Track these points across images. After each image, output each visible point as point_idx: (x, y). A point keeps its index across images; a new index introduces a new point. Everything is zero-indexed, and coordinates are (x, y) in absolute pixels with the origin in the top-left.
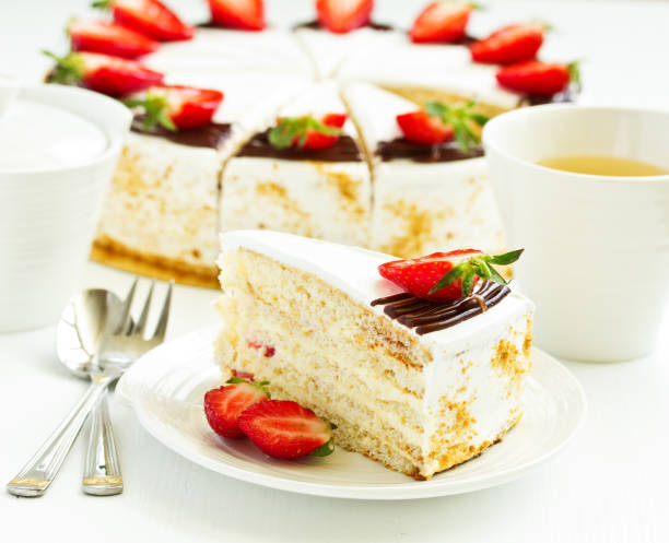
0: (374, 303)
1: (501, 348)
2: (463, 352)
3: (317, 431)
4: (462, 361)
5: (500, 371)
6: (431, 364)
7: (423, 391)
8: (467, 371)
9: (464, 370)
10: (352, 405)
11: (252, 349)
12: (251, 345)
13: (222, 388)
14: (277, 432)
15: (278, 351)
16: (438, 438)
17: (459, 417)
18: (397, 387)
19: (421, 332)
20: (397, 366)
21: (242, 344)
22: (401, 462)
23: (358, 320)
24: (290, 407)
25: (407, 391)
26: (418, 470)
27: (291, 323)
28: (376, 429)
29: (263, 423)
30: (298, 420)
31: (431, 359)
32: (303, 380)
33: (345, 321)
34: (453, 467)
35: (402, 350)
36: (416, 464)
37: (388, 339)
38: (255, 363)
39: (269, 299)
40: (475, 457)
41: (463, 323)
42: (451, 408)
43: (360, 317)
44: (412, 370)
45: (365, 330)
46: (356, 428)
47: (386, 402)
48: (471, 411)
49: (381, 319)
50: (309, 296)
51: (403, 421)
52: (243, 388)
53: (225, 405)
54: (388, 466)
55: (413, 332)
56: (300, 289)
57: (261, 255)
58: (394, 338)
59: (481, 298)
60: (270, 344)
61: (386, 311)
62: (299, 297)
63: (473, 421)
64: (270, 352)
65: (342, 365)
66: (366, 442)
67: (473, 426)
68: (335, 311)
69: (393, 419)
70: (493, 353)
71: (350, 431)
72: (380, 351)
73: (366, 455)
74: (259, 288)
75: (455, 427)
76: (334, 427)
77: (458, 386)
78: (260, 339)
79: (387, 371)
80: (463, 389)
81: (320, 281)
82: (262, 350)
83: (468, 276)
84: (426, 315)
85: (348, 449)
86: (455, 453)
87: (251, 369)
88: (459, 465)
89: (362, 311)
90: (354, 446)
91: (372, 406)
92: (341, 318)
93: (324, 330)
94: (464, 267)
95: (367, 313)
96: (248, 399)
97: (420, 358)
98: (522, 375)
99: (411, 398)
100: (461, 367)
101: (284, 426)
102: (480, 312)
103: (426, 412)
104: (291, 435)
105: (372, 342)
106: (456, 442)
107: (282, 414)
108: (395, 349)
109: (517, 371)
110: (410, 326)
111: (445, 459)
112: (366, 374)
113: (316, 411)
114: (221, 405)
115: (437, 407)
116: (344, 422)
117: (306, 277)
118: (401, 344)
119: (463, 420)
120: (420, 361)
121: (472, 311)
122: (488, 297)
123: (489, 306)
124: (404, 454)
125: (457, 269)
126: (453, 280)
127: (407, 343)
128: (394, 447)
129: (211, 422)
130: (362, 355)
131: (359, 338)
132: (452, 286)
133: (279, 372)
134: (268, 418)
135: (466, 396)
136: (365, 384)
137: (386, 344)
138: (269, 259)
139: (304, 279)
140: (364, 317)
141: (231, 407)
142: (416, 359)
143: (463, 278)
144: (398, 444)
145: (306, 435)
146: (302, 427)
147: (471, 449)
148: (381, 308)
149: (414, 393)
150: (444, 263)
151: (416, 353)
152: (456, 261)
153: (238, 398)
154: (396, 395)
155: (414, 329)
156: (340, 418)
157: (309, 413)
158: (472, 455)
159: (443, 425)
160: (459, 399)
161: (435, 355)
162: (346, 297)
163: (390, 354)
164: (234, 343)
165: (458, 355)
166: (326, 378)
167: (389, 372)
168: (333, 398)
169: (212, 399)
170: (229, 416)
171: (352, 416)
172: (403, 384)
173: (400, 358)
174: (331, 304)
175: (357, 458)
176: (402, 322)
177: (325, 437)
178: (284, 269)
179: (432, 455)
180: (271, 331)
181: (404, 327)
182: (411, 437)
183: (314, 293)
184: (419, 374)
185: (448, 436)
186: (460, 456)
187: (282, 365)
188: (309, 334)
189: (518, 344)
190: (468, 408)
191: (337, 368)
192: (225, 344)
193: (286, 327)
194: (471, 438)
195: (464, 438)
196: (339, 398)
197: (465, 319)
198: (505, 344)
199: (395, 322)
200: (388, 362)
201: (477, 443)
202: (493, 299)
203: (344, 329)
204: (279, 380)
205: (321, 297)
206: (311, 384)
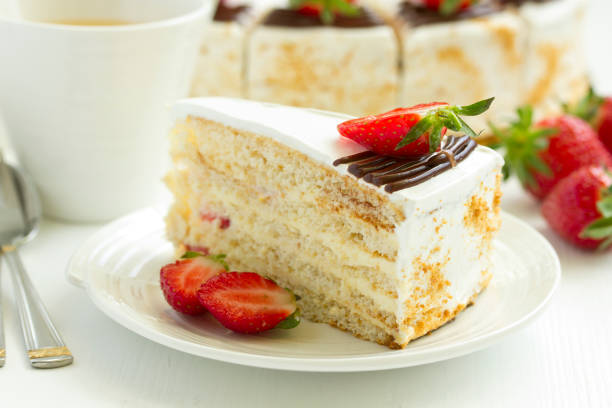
0: (337, 163)
1: (473, 204)
2: (436, 210)
3: (280, 302)
4: (435, 219)
5: (472, 229)
6: (403, 224)
7: (396, 253)
8: (441, 231)
9: (437, 229)
10: (316, 273)
11: (206, 223)
12: (204, 217)
13: (178, 263)
14: (240, 305)
15: (235, 222)
16: (413, 303)
17: (433, 280)
18: (366, 250)
19: (390, 190)
20: (365, 228)
21: (194, 219)
22: (374, 330)
23: (319, 182)
24: (251, 278)
25: (377, 254)
26: (392, 338)
27: (247, 192)
28: (343, 297)
29: (228, 295)
30: (259, 291)
31: (404, 218)
32: (263, 249)
33: (305, 185)
34: (428, 334)
35: (371, 211)
36: (389, 331)
37: (354, 200)
38: (210, 236)
39: (222, 168)
40: (449, 322)
41: (433, 179)
42: (425, 270)
43: (322, 178)
44: (383, 231)
45: (328, 192)
46: (322, 297)
47: (355, 268)
48: (447, 273)
49: (346, 178)
50: (265, 160)
51: (374, 286)
52: (199, 262)
53: (182, 279)
54: (359, 336)
55: (381, 190)
56: (255, 154)
57: (211, 122)
58: (361, 197)
59: (450, 152)
60: (226, 215)
61: (350, 170)
62: (253, 162)
63: (448, 283)
64: (225, 223)
65: (304, 232)
66: (333, 312)
67: (448, 289)
68: (293, 175)
69: (362, 285)
70: (465, 210)
71: (316, 301)
72: (346, 213)
73: (334, 325)
74: (211, 157)
75: (430, 291)
76: (298, 298)
77: (431, 247)
78: (214, 210)
79: (354, 235)
80: (437, 249)
81: (276, 144)
82: (216, 223)
83: (436, 128)
84: (394, 172)
85: (314, 320)
86: (430, 318)
87: (207, 242)
88: (434, 330)
89: (324, 172)
90: (321, 317)
91: (338, 273)
92: (301, 182)
93: (283, 196)
94: (432, 119)
95: (329, 173)
96: (207, 271)
97: (391, 218)
98: (493, 233)
99: (383, 263)
100: (436, 224)
101: (246, 298)
102: (450, 167)
103: (399, 276)
104: (254, 308)
105: (336, 204)
106: (432, 306)
107: (243, 286)
108: (362, 210)
109: (488, 229)
110: (378, 184)
111: (420, 325)
112: (331, 239)
113: (278, 282)
114: (178, 279)
115: (411, 270)
116: (308, 291)
117: (261, 141)
118: (369, 205)
119: (437, 283)
120: (391, 220)
121: (441, 166)
122: (456, 152)
123: (458, 161)
124: (376, 322)
125: (425, 121)
126: (420, 134)
127: (375, 203)
128: (365, 315)
129: (169, 298)
130: (326, 219)
131: (322, 201)
132: (420, 140)
133: (235, 244)
134: (229, 291)
135: (439, 257)
136: (330, 250)
137: (352, 206)
138: (220, 125)
139: (258, 144)
140: (326, 179)
141: (189, 281)
142: (386, 218)
143: (430, 131)
144: (369, 312)
145: (271, 307)
146: (265, 299)
147: (446, 313)
148: (345, 167)
149: (386, 256)
150: (411, 116)
151: (387, 213)
152: (423, 114)
153: (195, 272)
154: (364, 259)
155: (383, 186)
156: (304, 288)
157: (271, 283)
158: (447, 319)
159: (418, 289)
160: (433, 261)
161: (407, 212)
162: (306, 158)
163: (357, 216)
164: (186, 217)
165: (431, 213)
166: (287, 247)
167: (357, 236)
168: (295, 267)
169: (168, 275)
170: (188, 291)
171: (317, 285)
172: (373, 247)
173: (368, 219)
174: (289, 168)
175: (324, 329)
176: (370, 181)
177: (290, 308)
178: (236, 133)
179: (407, 321)
180: (225, 199)
181: (371, 186)
182: (383, 303)
183: (270, 157)
184: (390, 235)
185: (423, 301)
186: (435, 321)
187: (239, 236)
188: (266, 201)
189: (489, 200)
190: (442, 270)
191: (298, 235)
192: (177, 218)
193: (240, 195)
194: (445, 301)
195: (437, 303)
196: (302, 267)
197: (435, 174)
198: (477, 201)
199: (361, 181)
200: (355, 225)
201: (451, 307)
202: (462, 153)
203: (305, 193)
204: (236, 253)
205: (278, 161)
206: (271, 254)
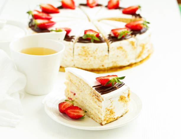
1: (121, 97)
3: (82, 113)
4: (111, 101)
5: (121, 102)
7: (102, 107)
8: (112, 103)
9: (111, 102)
10: (89, 107)
11: (71, 93)
12: (71, 92)
13: (63, 103)
14: (73, 113)
15: (76, 94)
16: (106, 117)
17: (110, 112)
18: (97, 105)
19: (102, 94)
20: (97, 101)
22: (98, 121)
24: (77, 108)
25: (99, 106)
26: (101, 123)
27: (78, 89)
28: (94, 113)
29: (70, 111)
30: (77, 111)
31: (103, 100)
32: (81, 101)
33: (88, 90)
35: (98, 98)
36: (101, 122)
37: (95, 95)
38: (72, 96)
39: (74, 83)
40: (116, 120)
41: (112, 92)
42: (108, 110)
44: (100, 102)
45: (91, 92)
46: (90, 113)
47: (96, 108)
48: (114, 110)
49: (94, 90)
50: (81, 84)
51: (99, 113)
52: (68, 103)
53: (63, 106)
54: (96, 121)
55: (100, 94)
56: (80, 82)
57: (72, 74)
58: (97, 95)
59: (117, 86)
60: (75, 93)
61: (95, 89)
62: (79, 84)
63: (114, 113)
64: (75, 94)
65: (87, 99)
66: (92, 116)
69: (97, 112)
70: (119, 98)
71: (89, 113)
72: (94, 97)
73: (92, 118)
74: (72, 81)
75: (110, 114)
76: (86, 112)
78: (73, 91)
80: (111, 106)
81: (83, 81)
82: (73, 94)
84: (104, 90)
85: (89, 117)
86: (110, 119)
87: (71, 97)
88: (111, 122)
90: (90, 116)
91: (93, 108)
93: (84, 91)
94: (112, 80)
95: (91, 89)
96: (69, 104)
98: (127, 102)
99: (100, 108)
101: (75, 112)
102: (116, 89)
103: (102, 111)
104: (76, 114)
105: (93, 95)
106: (110, 117)
107: (74, 109)
108: (97, 97)
109: (126, 101)
110: (100, 93)
111: (108, 121)
112: (91, 101)
113: (82, 108)
114: (62, 107)
115: (105, 110)
116: (88, 111)
117: (80, 79)
119: (112, 112)
120: (101, 100)
121: (114, 89)
123: (119, 88)
124: (99, 119)
125: (110, 80)
126: (110, 83)
127: (99, 96)
128: (97, 118)
129: (59, 110)
130: (91, 97)
131: (90, 94)
132: (110, 84)
133: (76, 99)
134: (71, 110)
135: (112, 108)
136: (91, 104)
137: (95, 96)
138: (74, 75)
141: (64, 107)
143: (112, 82)
144: (98, 117)
145: (79, 114)
146: (78, 112)
147: (114, 118)
148: (94, 88)
150: (107, 79)
151: (100, 98)
152: (111, 78)
153: (66, 105)
154: (97, 107)
157: (80, 109)
158: (115, 120)
159: (107, 114)
160: (110, 108)
162: (88, 85)
164: (68, 91)
165: (110, 99)
166: (85, 102)
168: (86, 106)
169: (60, 105)
170: (63, 109)
171: (90, 110)
174: (85, 86)
175: (90, 119)
176: (98, 92)
177: (83, 115)
178: (76, 77)
179: (104, 120)
180: (75, 91)
181: (98, 93)
182: (100, 116)
185: (108, 116)
186: (111, 120)
187: (77, 97)
188: (81, 91)
189: (126, 96)
190: (113, 110)
191: (86, 99)
193: (77, 89)
194: (114, 116)
195: (112, 116)
196: (87, 106)
197: (112, 91)
199: (97, 91)
201: (116, 117)
202: (120, 86)
203: (87, 92)
205: (83, 84)
206: (82, 102)
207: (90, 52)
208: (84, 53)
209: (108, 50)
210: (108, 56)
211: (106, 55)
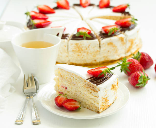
0: (87, 79)
2: (106, 88)
4: (105, 90)
5: (113, 90)
6: (100, 91)
7: (98, 96)
8: (107, 92)
9: (106, 91)
10: (84, 99)
11: (62, 88)
12: (62, 87)
13: (58, 97)
14: (70, 106)
15: (68, 88)
16: (102, 105)
17: (106, 100)
18: (93, 95)
19: (97, 85)
20: (93, 92)
21: (60, 87)
22: (95, 110)
23: (84, 83)
24: (72, 100)
25: (95, 96)
28: (89, 103)
30: (73, 103)
32: (74, 94)
33: (81, 83)
34: (105, 110)
36: (98, 110)
37: (90, 86)
38: (63, 90)
39: (65, 78)
41: (105, 82)
42: (104, 99)
43: (84, 82)
44: (96, 92)
45: (86, 85)
46: (85, 103)
47: (91, 98)
50: (74, 78)
51: (95, 102)
52: (62, 96)
53: (59, 100)
54: (92, 110)
55: (95, 85)
56: (71, 76)
57: (63, 70)
58: (92, 86)
59: (108, 76)
60: (66, 87)
61: (90, 81)
62: (71, 78)
63: (108, 100)
64: (66, 88)
65: (81, 91)
66: (87, 106)
67: (108, 102)
68: (79, 81)
69: (93, 102)
70: (111, 87)
71: (84, 104)
72: (89, 89)
73: (87, 108)
74: (63, 76)
75: (105, 102)
76: (80, 103)
78: (64, 86)
79: (91, 92)
80: (106, 95)
81: (76, 75)
82: (65, 88)
83: (105, 73)
84: (98, 81)
85: (84, 107)
89: (85, 81)
91: (88, 99)
92: (81, 82)
93: (77, 84)
94: (104, 71)
95: (86, 81)
96: (63, 98)
97: (97, 90)
99: (96, 98)
100: (105, 91)
101: (71, 104)
102: (108, 79)
103: (99, 100)
104: (73, 106)
105: (87, 87)
106: (105, 105)
107: (70, 102)
108: (92, 88)
109: (116, 89)
111: (103, 108)
112: (86, 93)
114: (58, 101)
115: (101, 99)
116: (83, 102)
117: (73, 74)
118: (93, 87)
119: (106, 101)
120: (97, 91)
121: (106, 79)
123: (110, 78)
124: (95, 108)
125: (103, 72)
127: (94, 87)
128: (93, 107)
129: (56, 104)
130: (85, 89)
131: (85, 86)
132: (102, 75)
133: (68, 92)
134: (68, 103)
135: (107, 96)
136: (86, 95)
137: (90, 87)
138: (65, 70)
139: (72, 75)
140: (85, 82)
142: (96, 90)
143: (104, 73)
144: (94, 106)
145: (76, 106)
146: (74, 104)
147: (108, 106)
149: (97, 97)
150: (100, 71)
151: (96, 89)
153: (61, 99)
154: (93, 97)
155: (96, 84)
156: (82, 101)
157: (75, 101)
159: (103, 102)
160: (105, 97)
161: (100, 89)
162: (81, 78)
163: (91, 89)
164: (58, 86)
165: (105, 89)
166: (78, 94)
167: (91, 93)
168: (80, 97)
169: (56, 100)
170: (60, 103)
171: (84, 101)
172: (94, 95)
173: (93, 90)
174: (78, 80)
177: (79, 106)
178: (68, 72)
179: (101, 108)
180: (66, 84)
181: (93, 84)
182: (96, 105)
183: (75, 77)
185: (104, 104)
186: (106, 107)
187: (69, 91)
188: (74, 85)
189: (116, 84)
190: (107, 98)
191: (80, 91)
192: (57, 86)
193: (69, 83)
194: (108, 104)
195: (107, 104)
196: (81, 97)
198: (113, 85)
199: (92, 83)
200: (91, 91)
201: (109, 105)
202: (110, 76)
203: (81, 84)
204: (68, 94)
205: (76, 78)
206: (75, 95)
207: (83, 49)
208: (78, 49)
209: (100, 46)
210: (100, 51)
211: (98, 51)
